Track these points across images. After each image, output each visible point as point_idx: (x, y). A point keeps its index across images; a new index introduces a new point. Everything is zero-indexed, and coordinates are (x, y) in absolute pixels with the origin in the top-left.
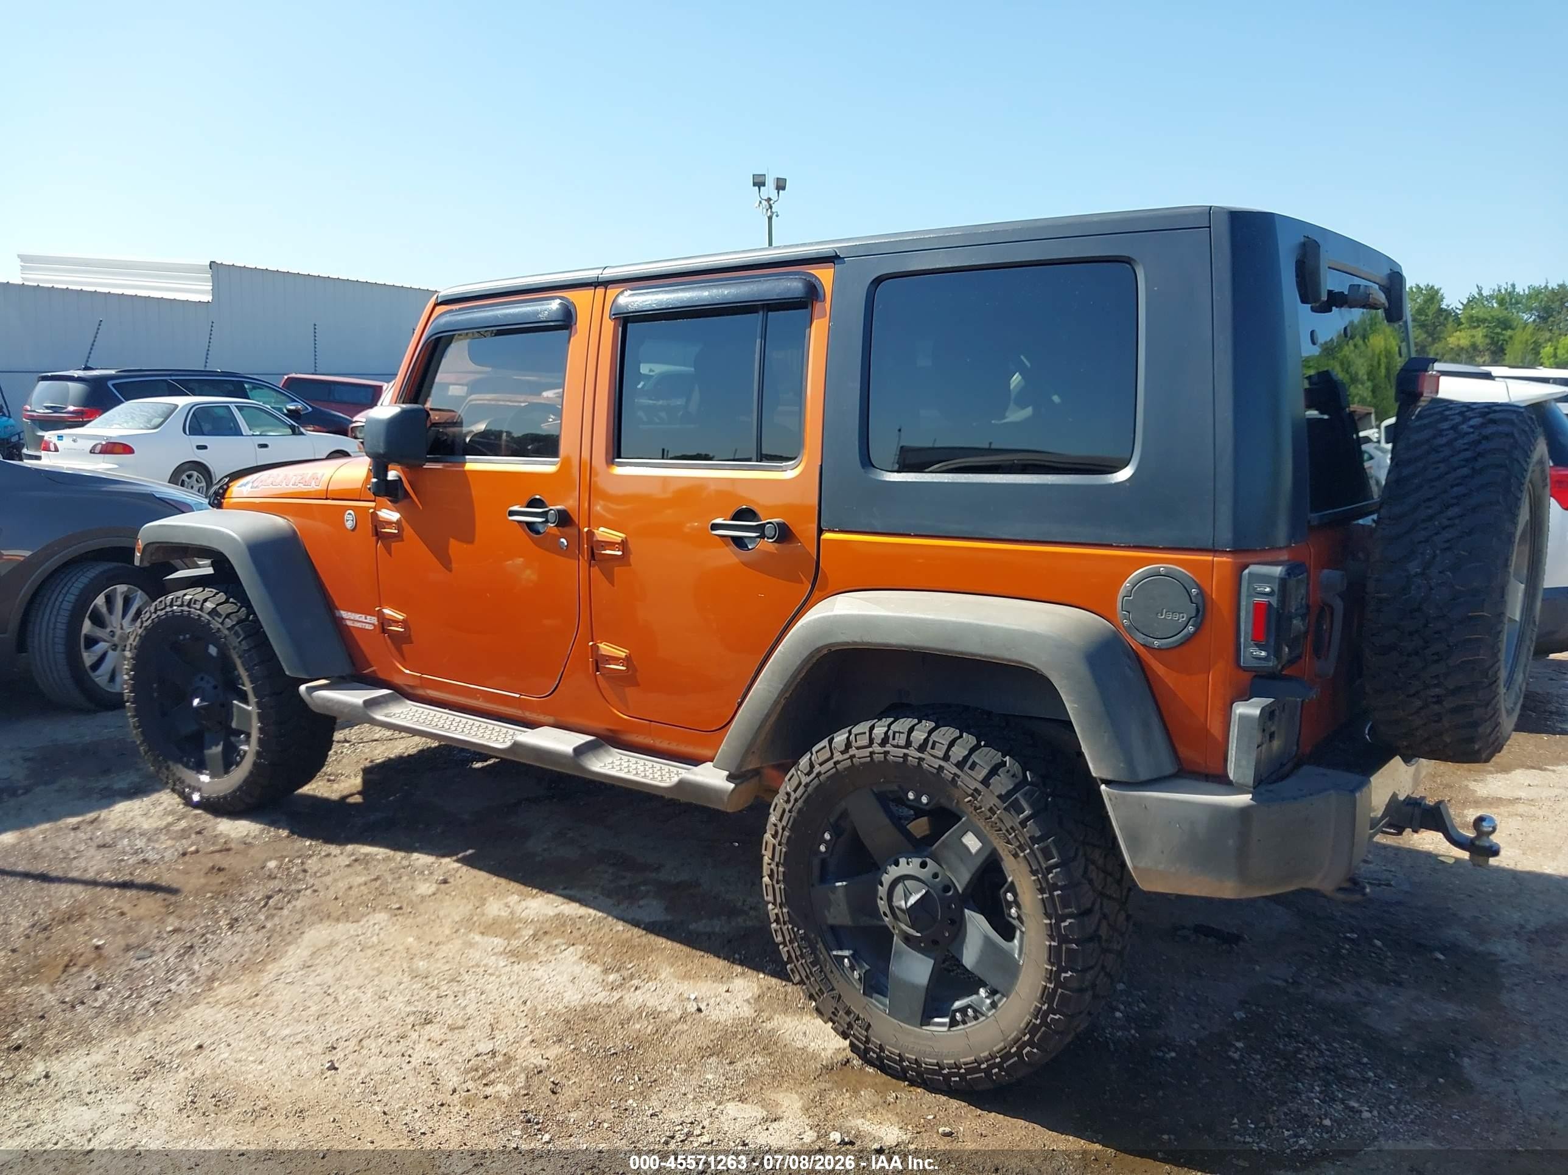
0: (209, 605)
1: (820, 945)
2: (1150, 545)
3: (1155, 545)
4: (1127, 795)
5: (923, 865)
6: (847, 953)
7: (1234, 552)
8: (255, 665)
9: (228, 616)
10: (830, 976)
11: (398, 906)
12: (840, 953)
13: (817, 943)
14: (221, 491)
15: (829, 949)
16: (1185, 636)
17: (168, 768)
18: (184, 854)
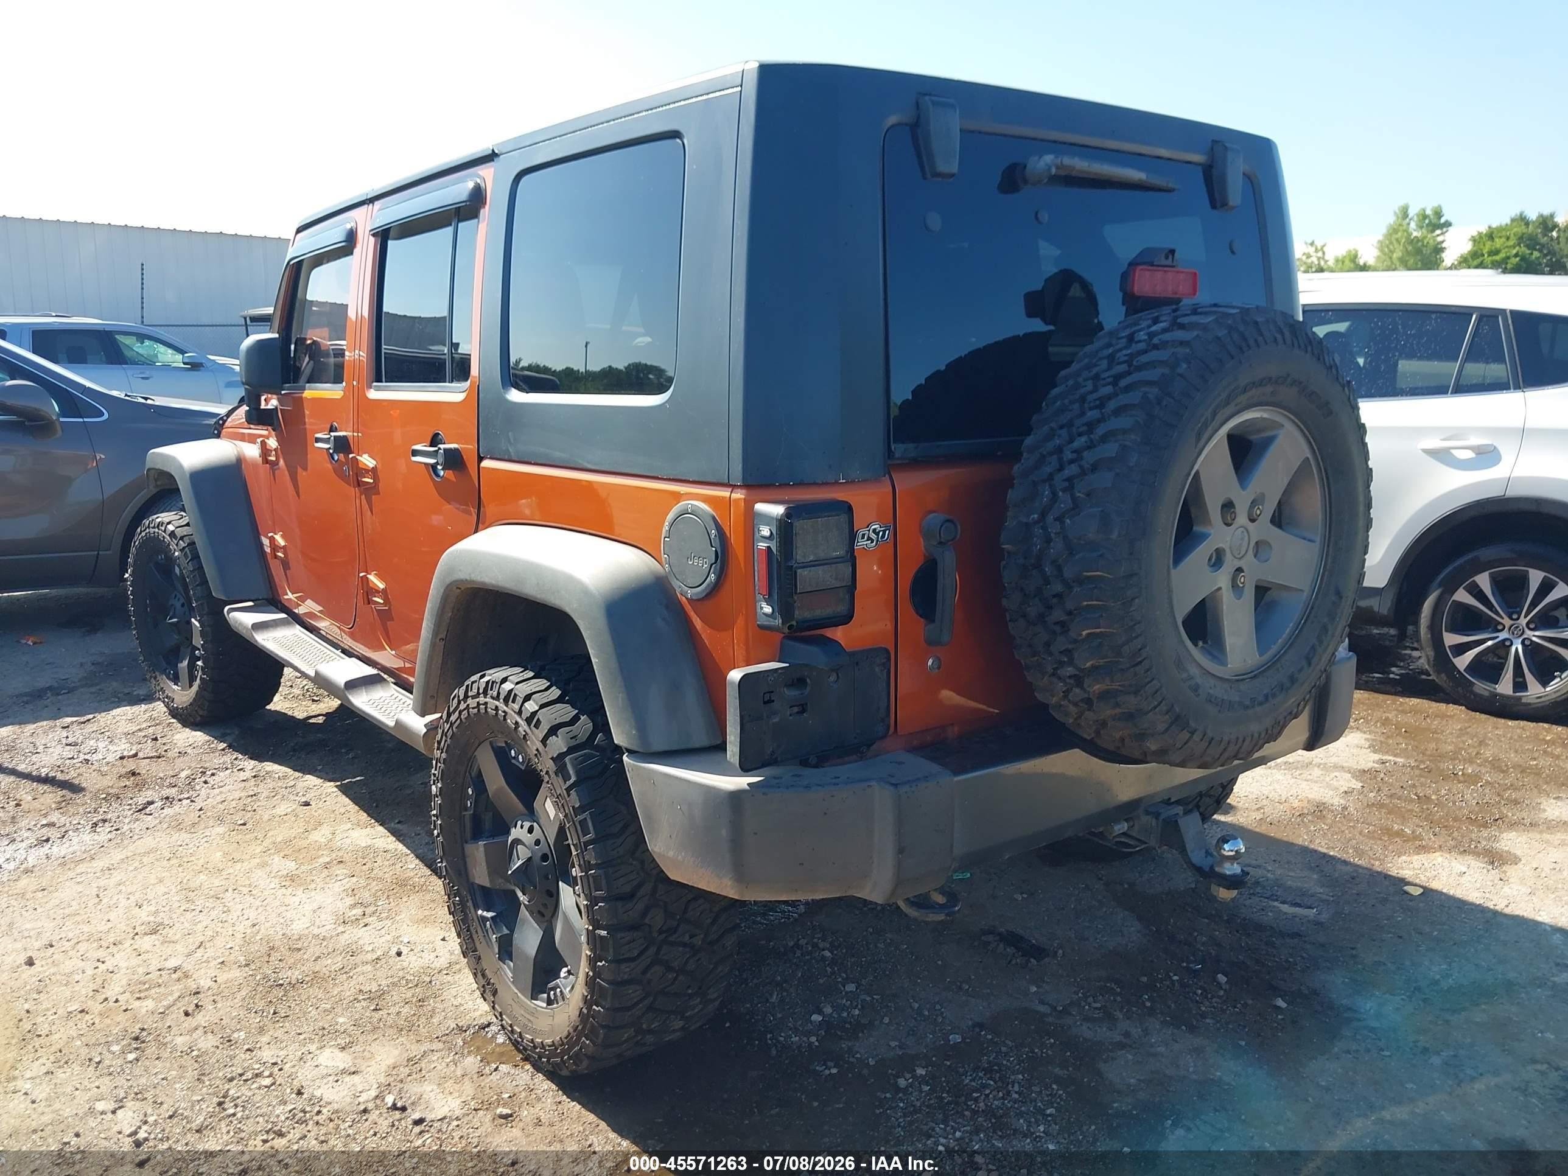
0: (171, 528)
1: (470, 904)
2: (683, 478)
3: (687, 478)
4: (640, 767)
5: (531, 830)
6: (490, 915)
7: (746, 486)
8: (197, 585)
9: (182, 538)
10: (475, 936)
11: (242, 822)
12: (485, 914)
13: (467, 901)
14: (221, 422)
15: (476, 908)
16: (708, 585)
17: (155, 678)
18: (122, 758)
